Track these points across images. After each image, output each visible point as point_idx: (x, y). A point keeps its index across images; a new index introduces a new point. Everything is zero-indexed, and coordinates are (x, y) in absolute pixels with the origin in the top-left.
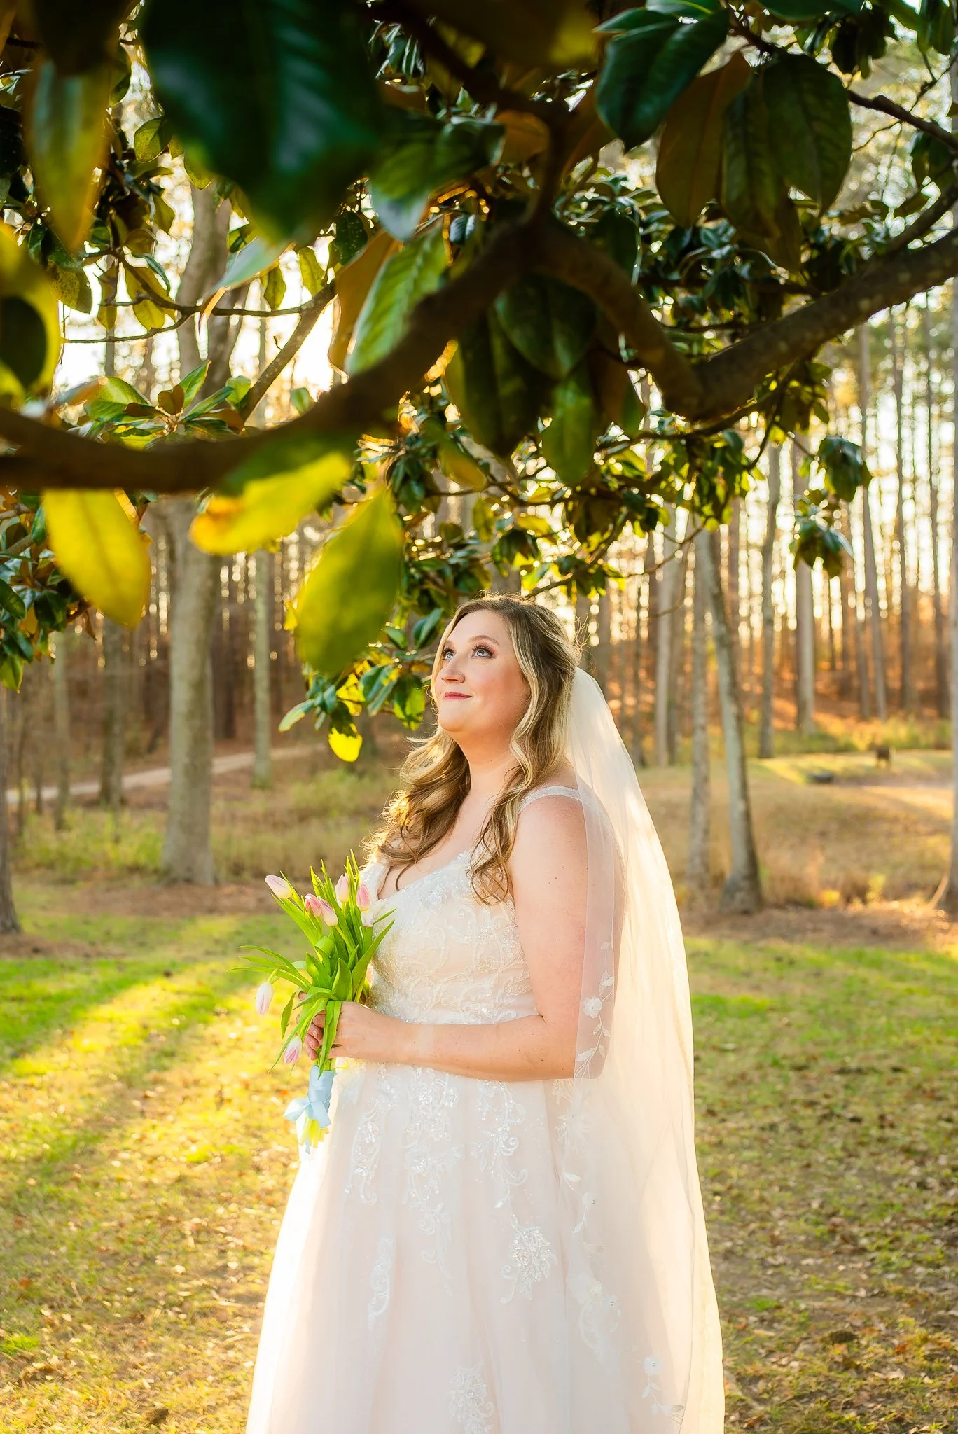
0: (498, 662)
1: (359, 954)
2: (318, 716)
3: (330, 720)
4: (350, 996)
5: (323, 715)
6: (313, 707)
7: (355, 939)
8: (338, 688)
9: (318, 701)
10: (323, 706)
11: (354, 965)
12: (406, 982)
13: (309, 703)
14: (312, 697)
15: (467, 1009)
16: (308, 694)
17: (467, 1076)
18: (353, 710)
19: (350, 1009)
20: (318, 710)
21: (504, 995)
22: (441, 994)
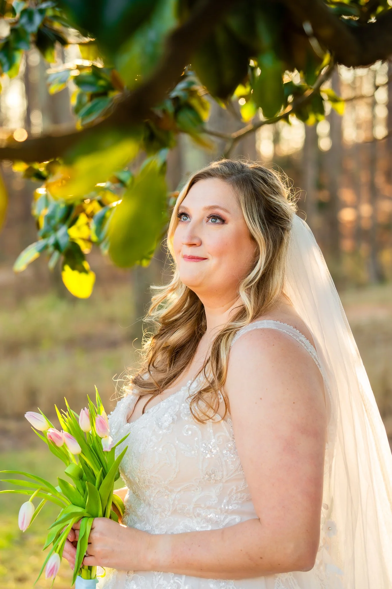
0: (230, 228)
1: (104, 474)
2: (51, 256)
3: (63, 258)
4: (100, 513)
5: (56, 255)
6: (46, 247)
7: (100, 463)
8: (70, 226)
9: (51, 241)
10: (57, 246)
11: (100, 483)
12: (147, 493)
13: (42, 243)
14: (45, 236)
15: (199, 515)
16: (40, 234)
17: (201, 577)
18: (85, 249)
19: (100, 524)
20: (51, 249)
21: (228, 503)
22: (176, 502)
